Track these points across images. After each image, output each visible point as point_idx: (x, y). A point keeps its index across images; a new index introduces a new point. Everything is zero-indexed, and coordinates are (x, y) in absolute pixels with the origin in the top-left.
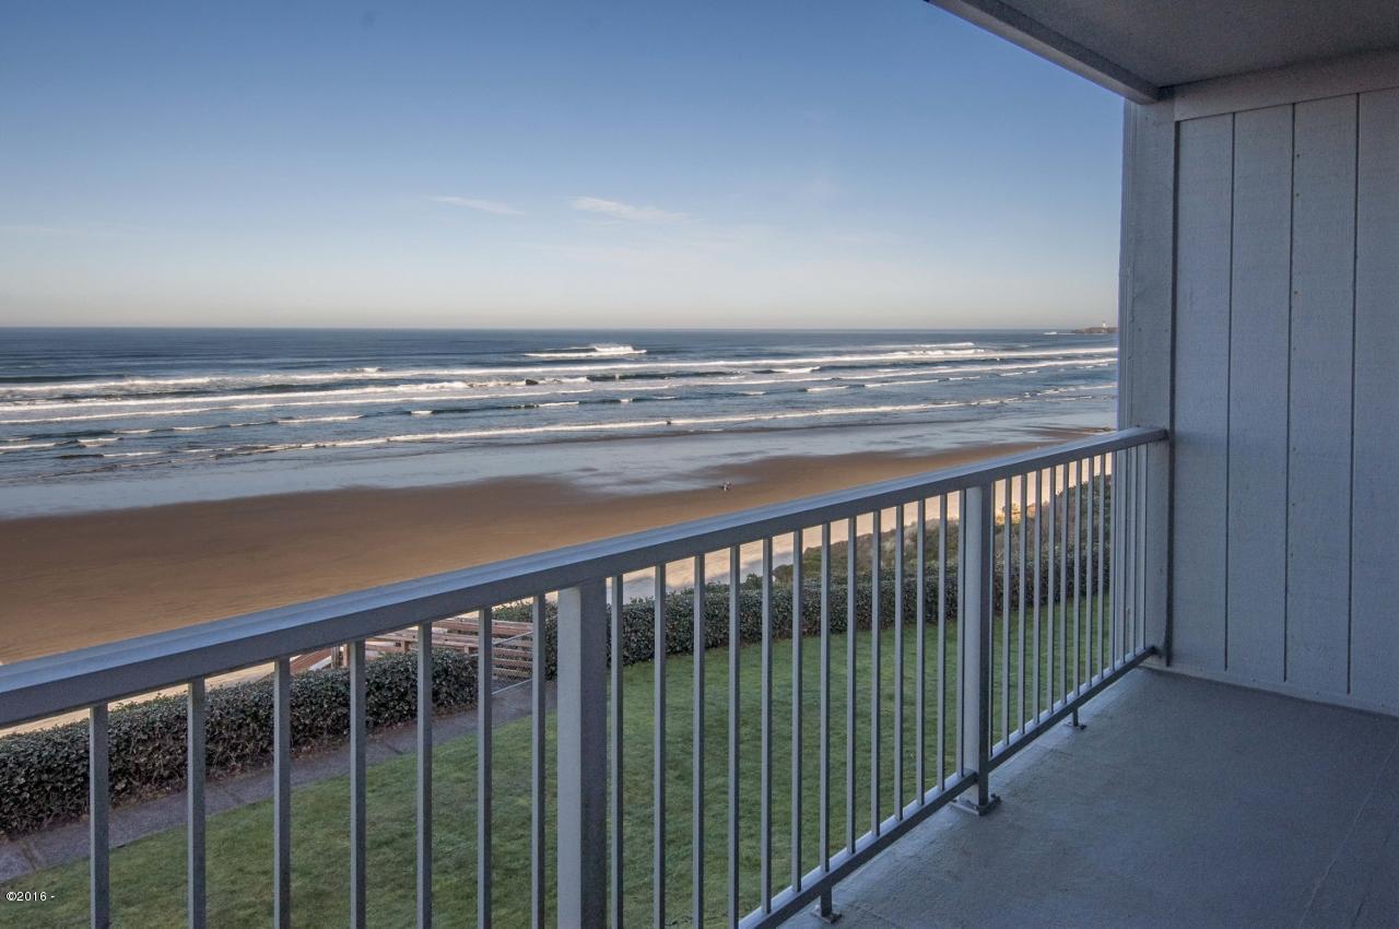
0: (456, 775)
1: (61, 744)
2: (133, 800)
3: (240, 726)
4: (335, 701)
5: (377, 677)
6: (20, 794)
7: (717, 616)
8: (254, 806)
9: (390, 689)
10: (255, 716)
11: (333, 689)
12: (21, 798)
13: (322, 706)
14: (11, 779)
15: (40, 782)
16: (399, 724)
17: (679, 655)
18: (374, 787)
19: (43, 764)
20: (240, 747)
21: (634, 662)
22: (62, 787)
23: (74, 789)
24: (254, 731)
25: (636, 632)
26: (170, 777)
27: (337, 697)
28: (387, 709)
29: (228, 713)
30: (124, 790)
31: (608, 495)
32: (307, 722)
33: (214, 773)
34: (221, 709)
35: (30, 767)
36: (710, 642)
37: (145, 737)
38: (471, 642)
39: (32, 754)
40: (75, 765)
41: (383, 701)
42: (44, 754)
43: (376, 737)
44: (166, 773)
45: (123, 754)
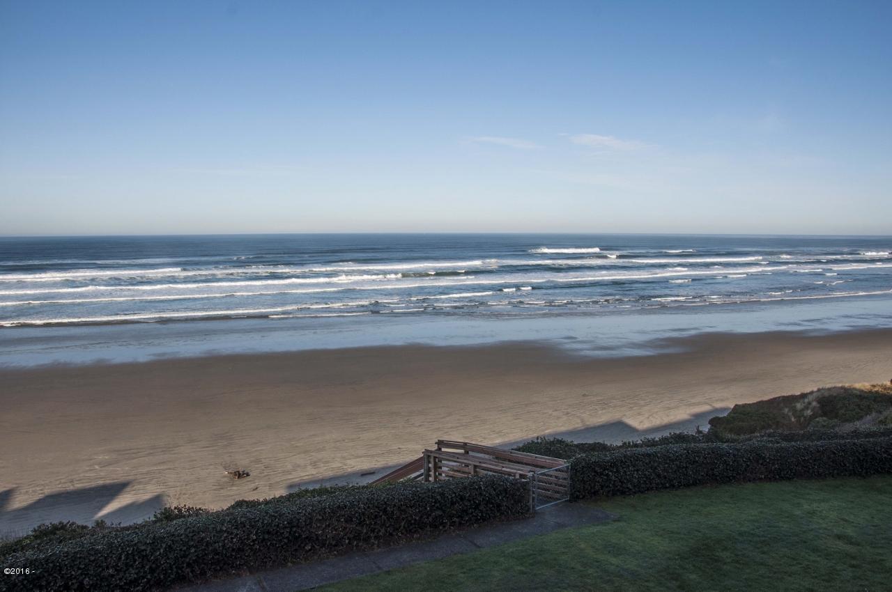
0: (519, 568)
1: (273, 516)
2: (316, 557)
3: (376, 516)
4: (434, 506)
5: (461, 491)
6: (253, 545)
7: (697, 462)
8: (388, 573)
9: (470, 501)
10: (385, 511)
11: (432, 497)
12: (254, 548)
13: (426, 509)
14: (248, 535)
15: (264, 539)
16: (475, 525)
17: (668, 490)
18: (465, 570)
19: (265, 527)
20: (376, 531)
21: (635, 493)
22: (276, 544)
23: (282, 546)
24: (385, 521)
25: (637, 470)
26: (336, 545)
27: (435, 502)
28: (467, 514)
29: (368, 507)
30: (310, 550)
31: (586, 357)
32: (417, 518)
33: (362, 546)
34: (364, 504)
35: (258, 529)
36: (691, 482)
37: (320, 518)
38: (522, 470)
39: (258, 521)
40: (282, 531)
41: (465, 508)
42: (266, 522)
43: (461, 533)
44: (334, 543)
45: (309, 527)
